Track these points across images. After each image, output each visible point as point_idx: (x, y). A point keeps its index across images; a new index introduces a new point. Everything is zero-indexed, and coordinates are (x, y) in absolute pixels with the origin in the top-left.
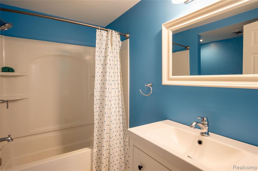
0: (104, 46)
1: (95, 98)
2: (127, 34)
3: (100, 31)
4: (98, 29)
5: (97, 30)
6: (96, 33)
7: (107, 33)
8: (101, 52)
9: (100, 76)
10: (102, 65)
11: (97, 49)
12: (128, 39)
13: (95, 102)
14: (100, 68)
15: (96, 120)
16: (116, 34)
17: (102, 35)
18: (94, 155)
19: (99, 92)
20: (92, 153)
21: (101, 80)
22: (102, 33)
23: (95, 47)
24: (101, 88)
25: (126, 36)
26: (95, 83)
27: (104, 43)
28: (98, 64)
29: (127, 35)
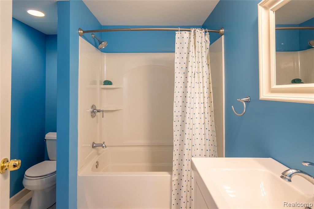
0: (185, 50)
1: (175, 114)
2: (221, 29)
3: (181, 33)
4: (178, 31)
5: (176, 32)
6: (176, 36)
7: (190, 34)
8: (182, 58)
9: (181, 87)
10: (184, 73)
11: (177, 55)
12: (223, 36)
13: (175, 118)
14: (181, 77)
15: (176, 141)
16: (201, 33)
17: (183, 38)
18: (173, 183)
19: (181, 106)
20: (171, 181)
21: (183, 92)
22: (182, 34)
23: (174, 52)
24: (183, 102)
25: (219, 32)
26: (175, 96)
27: (186, 46)
28: (179, 73)
29: (222, 31)
